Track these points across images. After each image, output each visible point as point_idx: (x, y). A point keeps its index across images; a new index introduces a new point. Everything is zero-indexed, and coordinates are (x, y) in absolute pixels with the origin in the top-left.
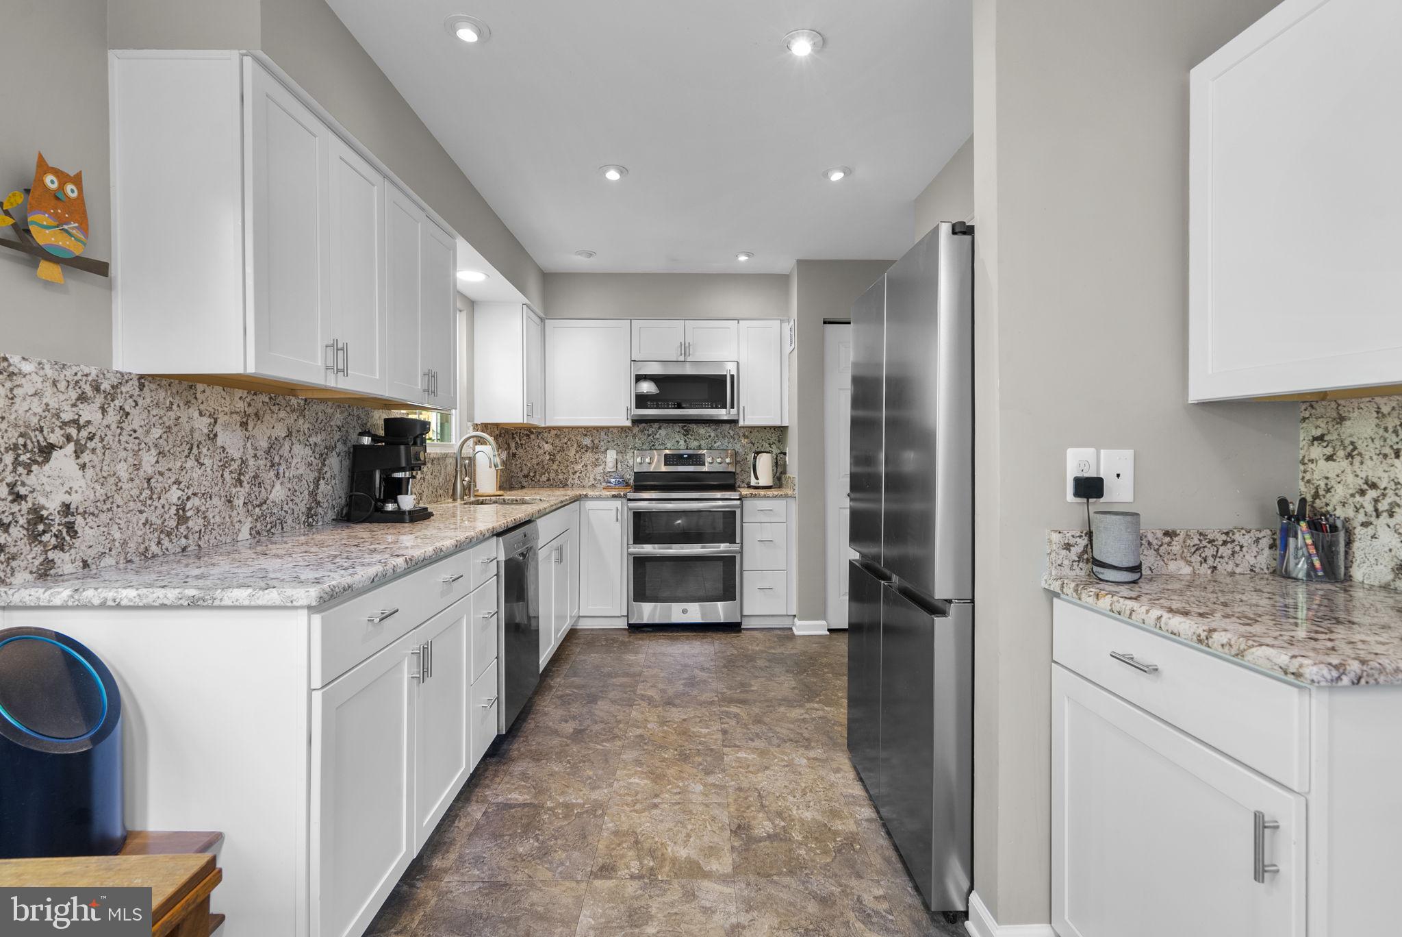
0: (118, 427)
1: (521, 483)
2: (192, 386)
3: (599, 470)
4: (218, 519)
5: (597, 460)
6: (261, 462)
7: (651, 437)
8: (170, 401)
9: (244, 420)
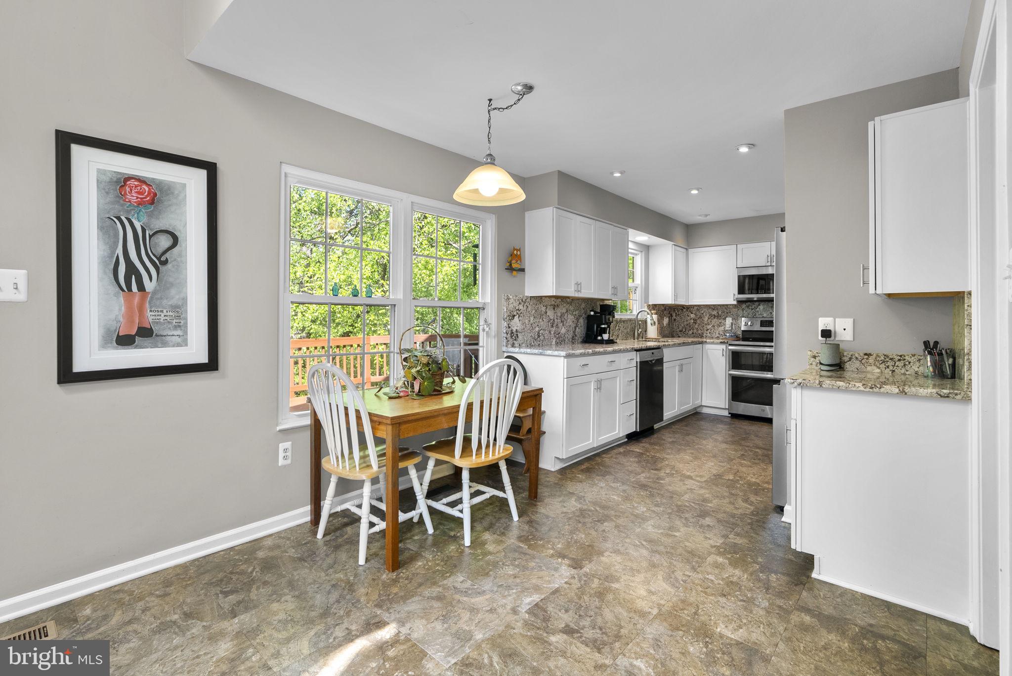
0: (526, 310)
3: (722, 328)
4: (547, 337)
5: (721, 323)
6: (559, 320)
7: (753, 310)
8: (537, 303)
9: (554, 308)
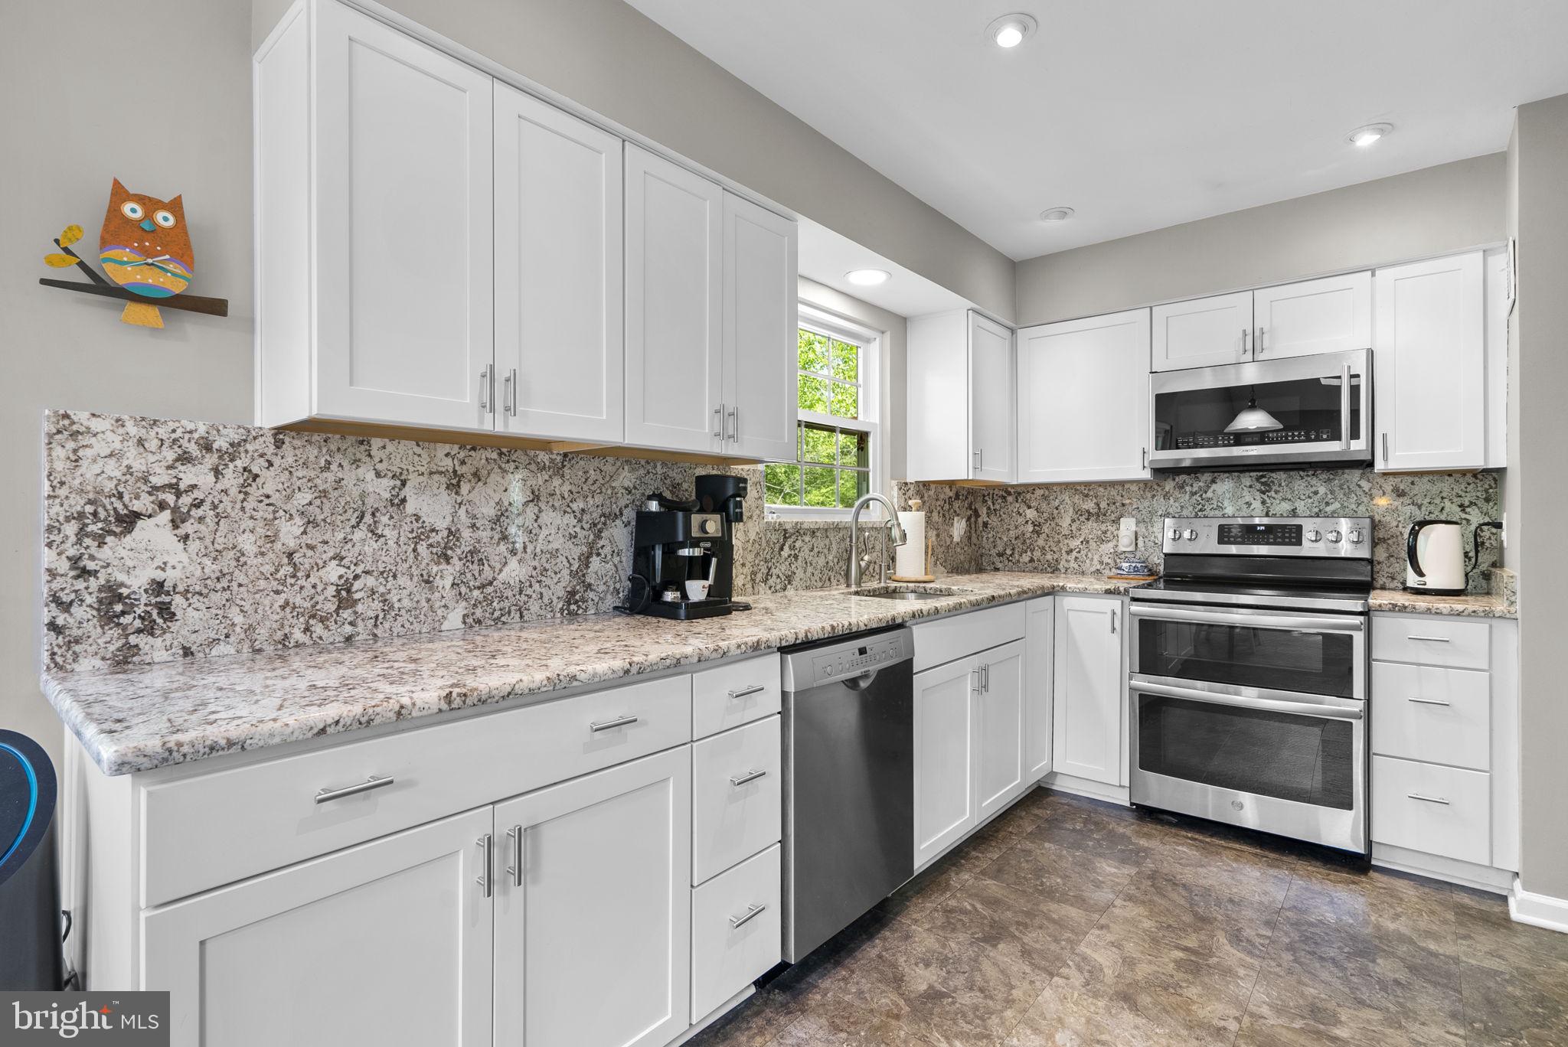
0: (240, 492)
1: (993, 563)
2: (363, 441)
3: (1108, 547)
4: (406, 603)
5: (1105, 532)
6: (484, 535)
7: (1197, 497)
8: (326, 460)
9: (454, 482)
